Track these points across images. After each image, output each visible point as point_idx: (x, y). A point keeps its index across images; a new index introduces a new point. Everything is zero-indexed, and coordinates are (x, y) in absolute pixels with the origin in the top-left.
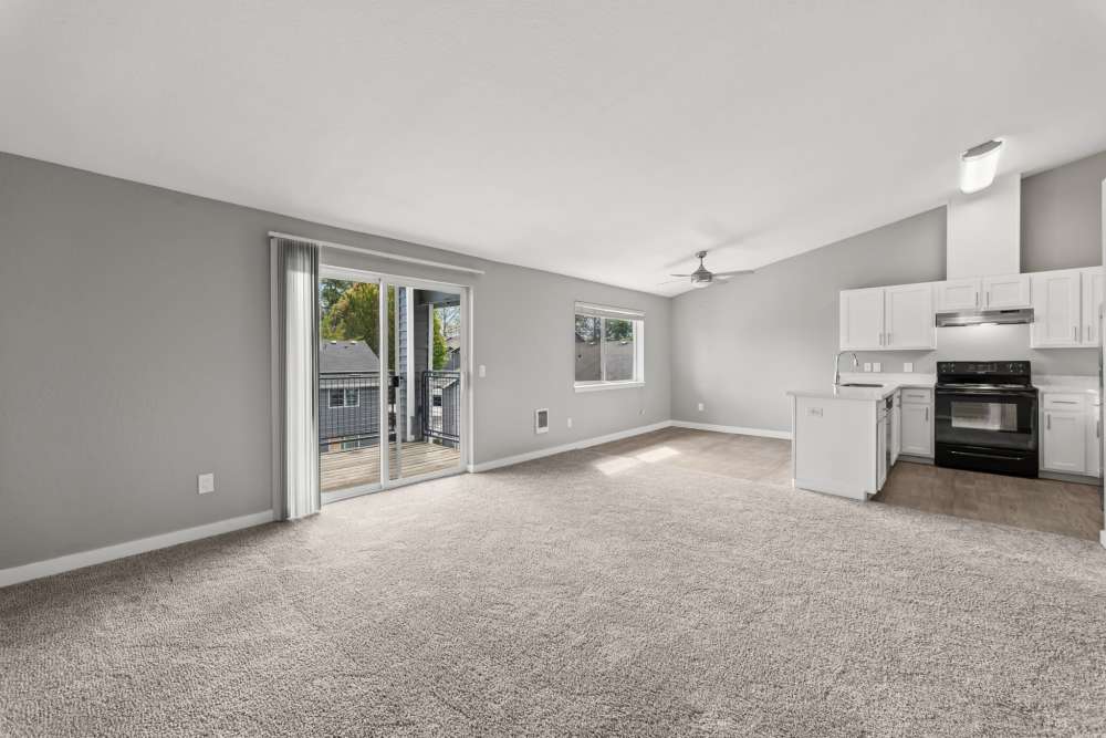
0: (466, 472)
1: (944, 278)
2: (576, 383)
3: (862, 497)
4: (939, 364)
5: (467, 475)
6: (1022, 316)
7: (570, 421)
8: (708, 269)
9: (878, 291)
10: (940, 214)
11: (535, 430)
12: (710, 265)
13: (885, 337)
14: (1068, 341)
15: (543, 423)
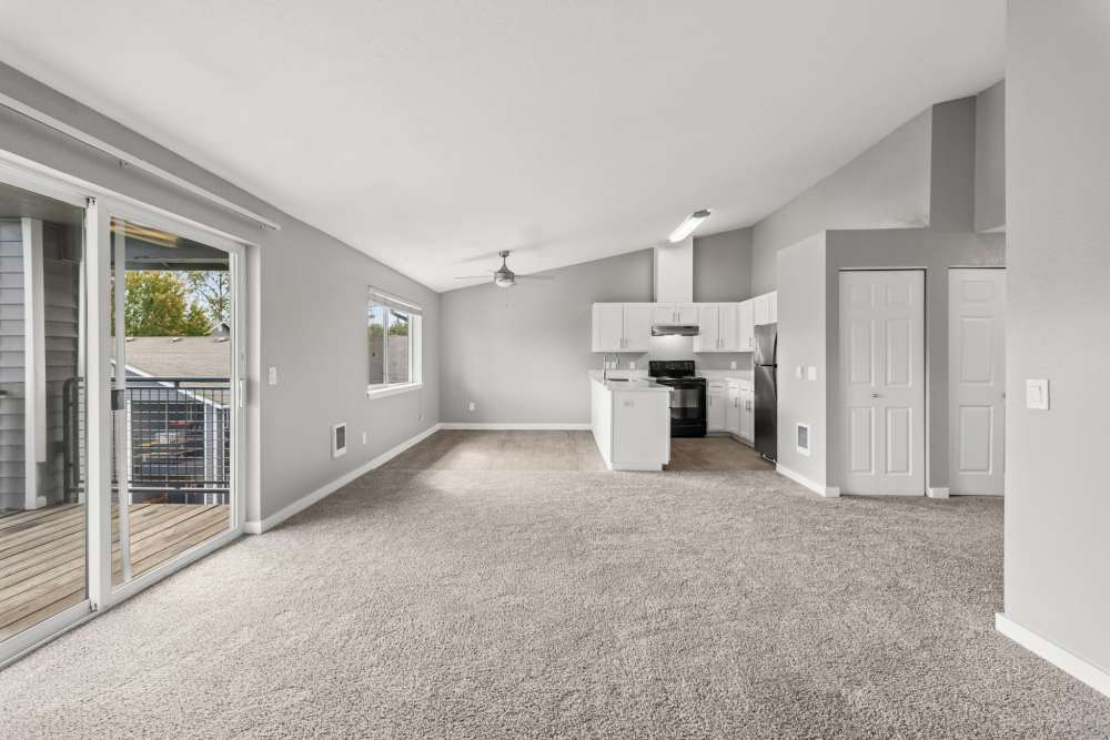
0: (245, 535)
1: (652, 299)
2: (370, 387)
3: (660, 468)
4: (651, 363)
5: (249, 541)
6: (690, 331)
7: (364, 436)
8: (510, 268)
9: (620, 305)
10: (649, 254)
11: (332, 453)
12: (513, 265)
13: (623, 342)
14: (712, 348)
15: (341, 444)
